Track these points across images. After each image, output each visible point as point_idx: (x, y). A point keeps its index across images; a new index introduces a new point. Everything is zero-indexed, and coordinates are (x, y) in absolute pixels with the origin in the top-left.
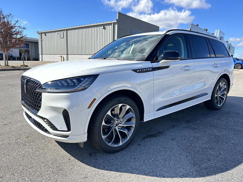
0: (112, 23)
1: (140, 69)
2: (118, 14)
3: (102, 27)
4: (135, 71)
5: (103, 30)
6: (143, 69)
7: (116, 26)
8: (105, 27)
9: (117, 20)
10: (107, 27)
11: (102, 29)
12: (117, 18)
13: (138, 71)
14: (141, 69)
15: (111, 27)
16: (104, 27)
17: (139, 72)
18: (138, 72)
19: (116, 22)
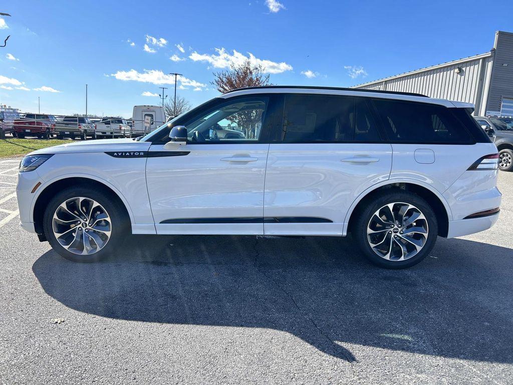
0: (479, 59)
1: (120, 152)
2: (496, 36)
3: (457, 70)
4: (111, 154)
5: (459, 76)
6: (126, 152)
7: (490, 65)
8: (464, 69)
9: (493, 51)
10: (467, 70)
11: (456, 74)
12: (495, 47)
13: (115, 154)
14: (122, 152)
15: (477, 68)
16: (460, 70)
17: (118, 156)
18: (115, 156)
19: (490, 55)
